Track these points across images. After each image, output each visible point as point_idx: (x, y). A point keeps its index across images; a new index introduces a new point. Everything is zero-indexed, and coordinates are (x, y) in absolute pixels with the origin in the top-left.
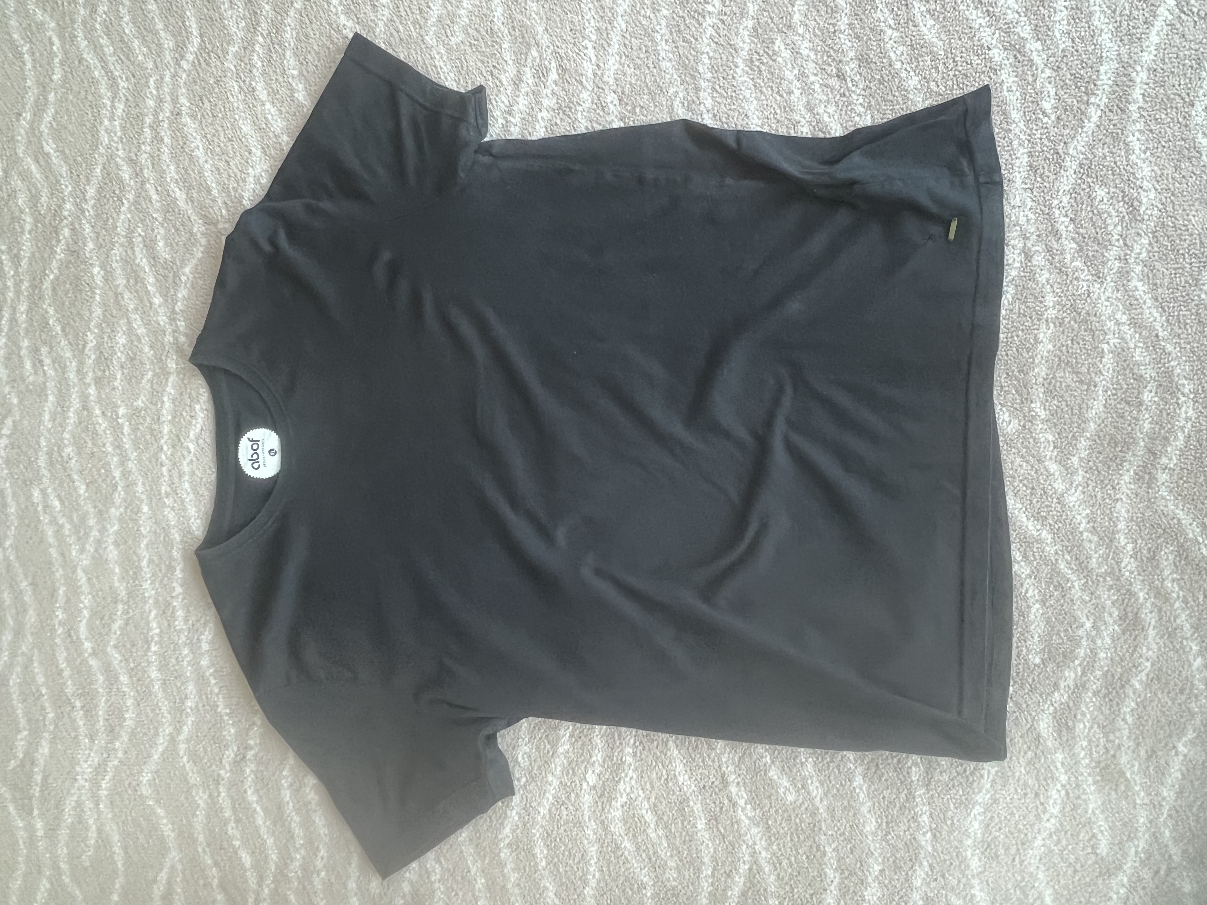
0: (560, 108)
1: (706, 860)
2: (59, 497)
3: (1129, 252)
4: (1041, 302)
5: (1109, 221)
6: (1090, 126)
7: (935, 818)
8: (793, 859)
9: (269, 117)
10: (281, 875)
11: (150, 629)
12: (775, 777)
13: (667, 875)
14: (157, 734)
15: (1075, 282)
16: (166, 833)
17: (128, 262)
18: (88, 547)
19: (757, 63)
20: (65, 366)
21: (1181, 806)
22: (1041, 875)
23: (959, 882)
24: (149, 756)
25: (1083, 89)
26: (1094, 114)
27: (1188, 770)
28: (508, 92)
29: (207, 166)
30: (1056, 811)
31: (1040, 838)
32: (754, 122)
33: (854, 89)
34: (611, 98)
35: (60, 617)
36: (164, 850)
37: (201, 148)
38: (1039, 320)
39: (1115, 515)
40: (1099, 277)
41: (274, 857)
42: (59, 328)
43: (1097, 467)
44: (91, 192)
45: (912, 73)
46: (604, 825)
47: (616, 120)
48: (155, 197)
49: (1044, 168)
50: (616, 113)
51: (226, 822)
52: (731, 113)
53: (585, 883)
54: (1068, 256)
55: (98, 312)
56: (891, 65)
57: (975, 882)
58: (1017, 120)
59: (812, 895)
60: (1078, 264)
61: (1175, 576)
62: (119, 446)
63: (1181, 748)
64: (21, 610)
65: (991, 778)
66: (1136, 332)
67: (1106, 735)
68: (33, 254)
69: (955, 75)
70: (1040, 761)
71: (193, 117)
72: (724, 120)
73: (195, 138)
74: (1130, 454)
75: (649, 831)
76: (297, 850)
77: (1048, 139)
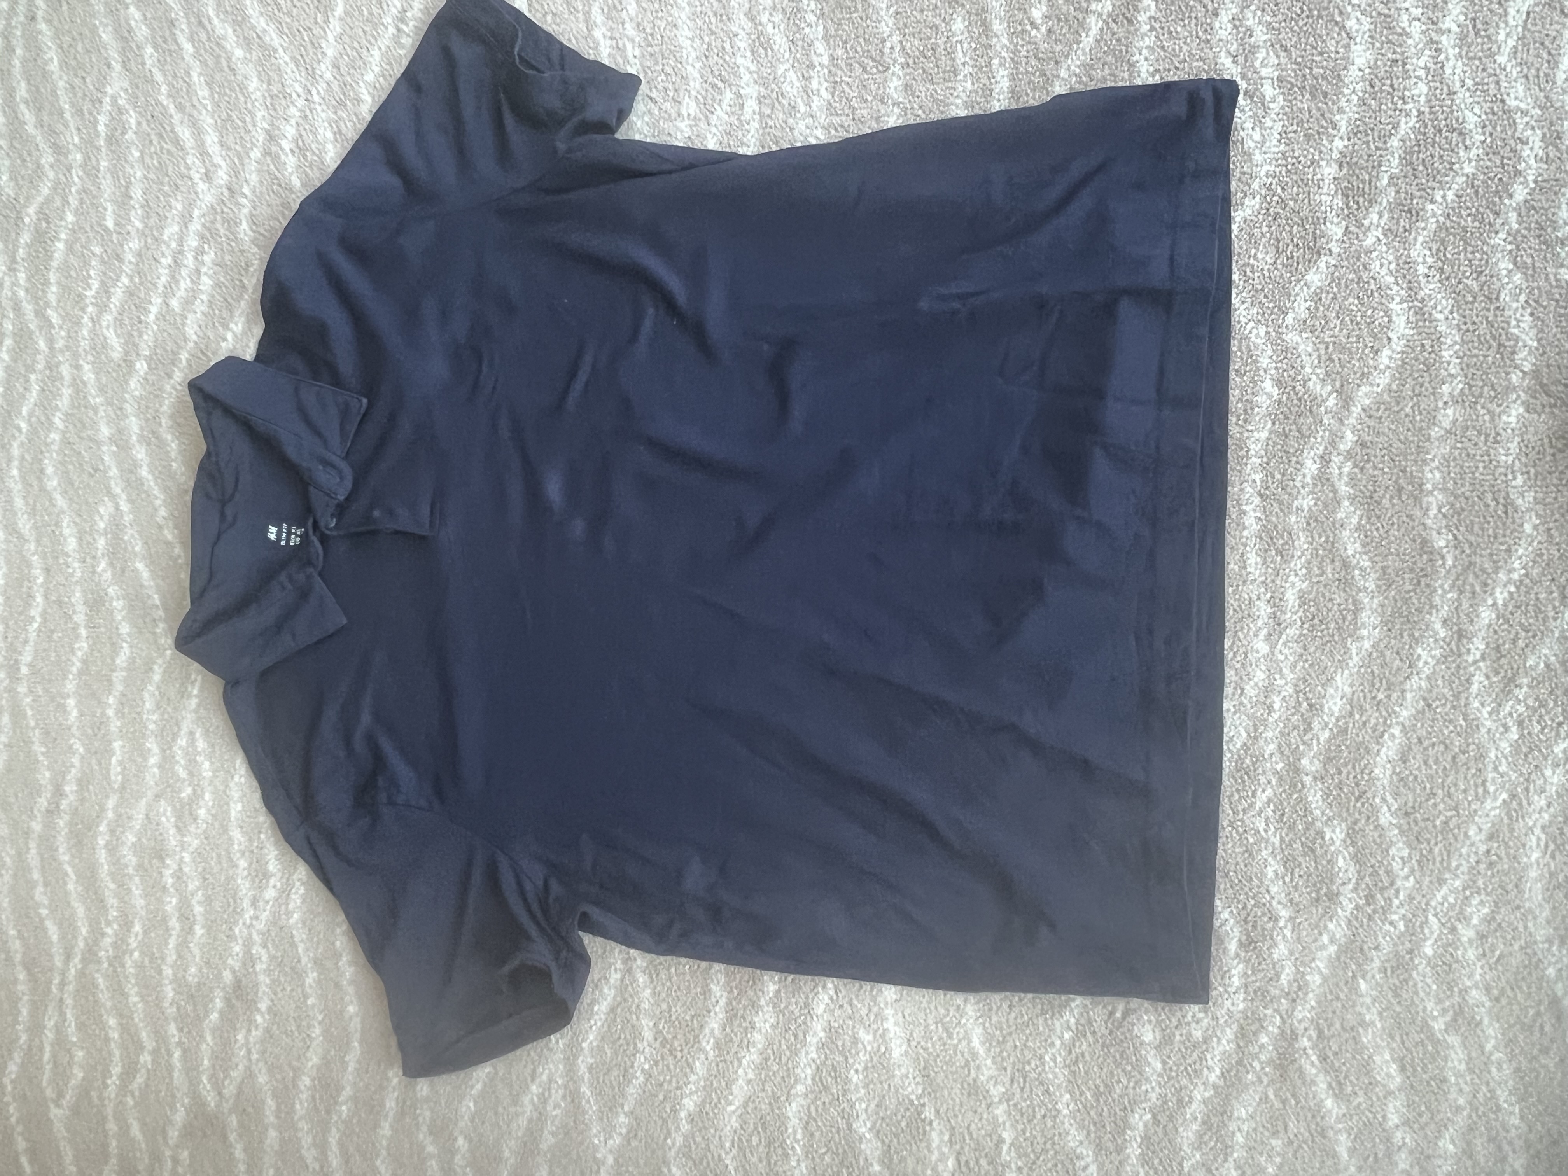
6: (1088, 41)
9: (133, 23)
23: (870, 1011)
26: (1095, 25)
29: (61, 84)
32: (684, 34)
51: (34, 885)
52: (658, 22)
58: (999, 33)
59: (693, 1017)
71: (49, 22)
73: (50, 48)
77: (1036, 57)
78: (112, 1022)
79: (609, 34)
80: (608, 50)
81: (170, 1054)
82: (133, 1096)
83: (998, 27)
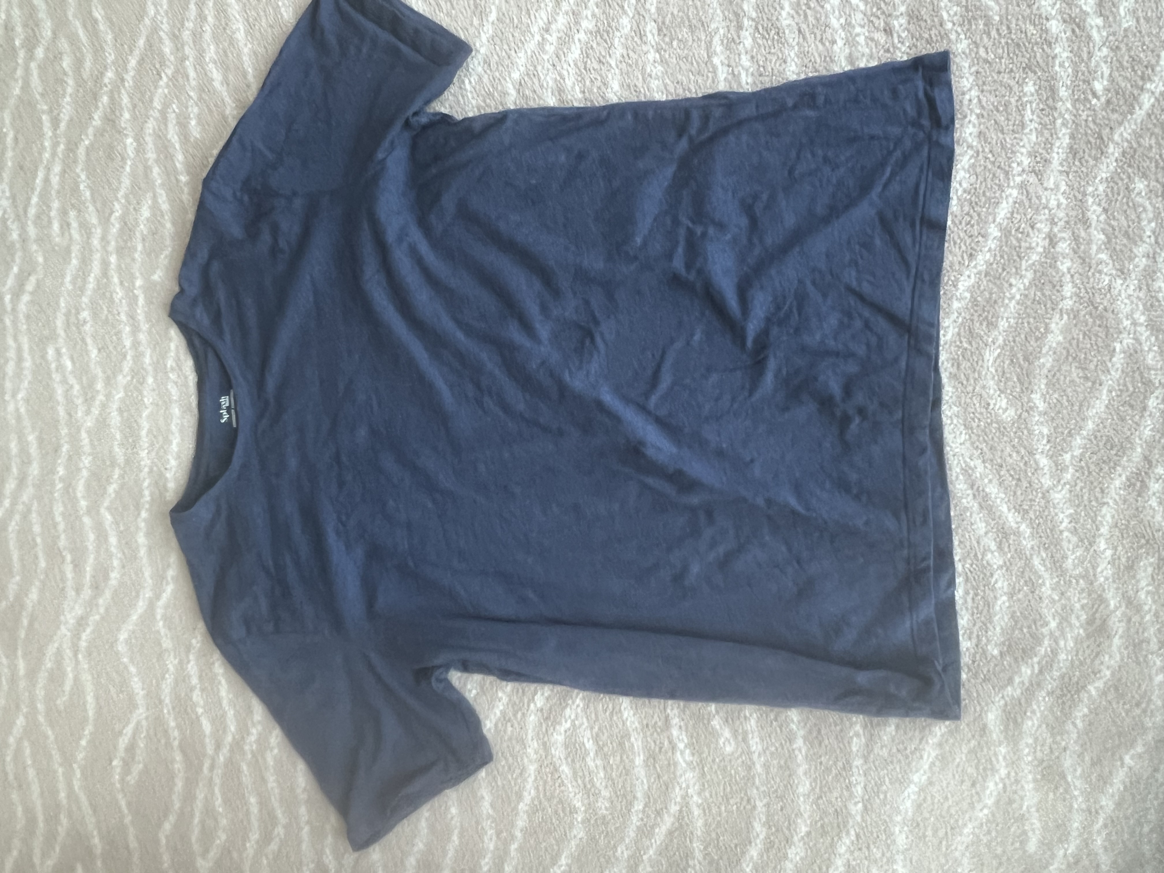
0: (598, 31)
1: (639, 795)
2: (72, 359)
3: (1158, 250)
4: (1058, 291)
5: (1143, 216)
6: (1140, 114)
7: (869, 790)
8: (723, 808)
10: (237, 746)
11: (142, 496)
12: (718, 727)
13: (599, 804)
14: (137, 596)
15: (1097, 275)
16: (136, 691)
17: (160, 137)
18: (93, 409)
19: (804, 8)
20: (91, 233)
21: (1118, 818)
22: (965, 861)
23: (883, 855)
24: (129, 616)
25: (1139, 73)
26: (1147, 101)
27: (1131, 783)
28: (549, 9)
30: (990, 802)
31: (970, 826)
33: (899, 45)
34: (651, 27)
35: (61, 473)
36: (132, 705)
37: (242, 31)
38: (1053, 309)
39: (1099, 518)
40: (1123, 273)
41: (233, 729)
42: (88, 194)
43: (1089, 468)
44: (133, 62)
45: (962, 36)
46: (546, 747)
47: (652, 51)
48: (192, 74)
49: (1084, 152)
50: (653, 43)
51: (192, 689)
52: (769, 57)
53: (520, 797)
54: (1094, 247)
55: (126, 182)
56: (941, 25)
57: (899, 858)
58: (1065, 99)
59: (736, 846)
60: (1103, 256)
61: (1150, 588)
62: (132, 317)
63: (1127, 759)
64: (26, 461)
65: (931, 760)
66: (1152, 334)
67: (1053, 735)
68: (71, 120)
69: (1007, 43)
70: (982, 751)
72: (761, 63)
73: (238, 20)
74: (1125, 459)
75: (588, 759)
76: (254, 725)
77: (1094, 121)
78: (253, 800)
79: (726, 62)
80: (725, 75)
81: (300, 829)
82: (267, 858)
83: (1063, 92)
